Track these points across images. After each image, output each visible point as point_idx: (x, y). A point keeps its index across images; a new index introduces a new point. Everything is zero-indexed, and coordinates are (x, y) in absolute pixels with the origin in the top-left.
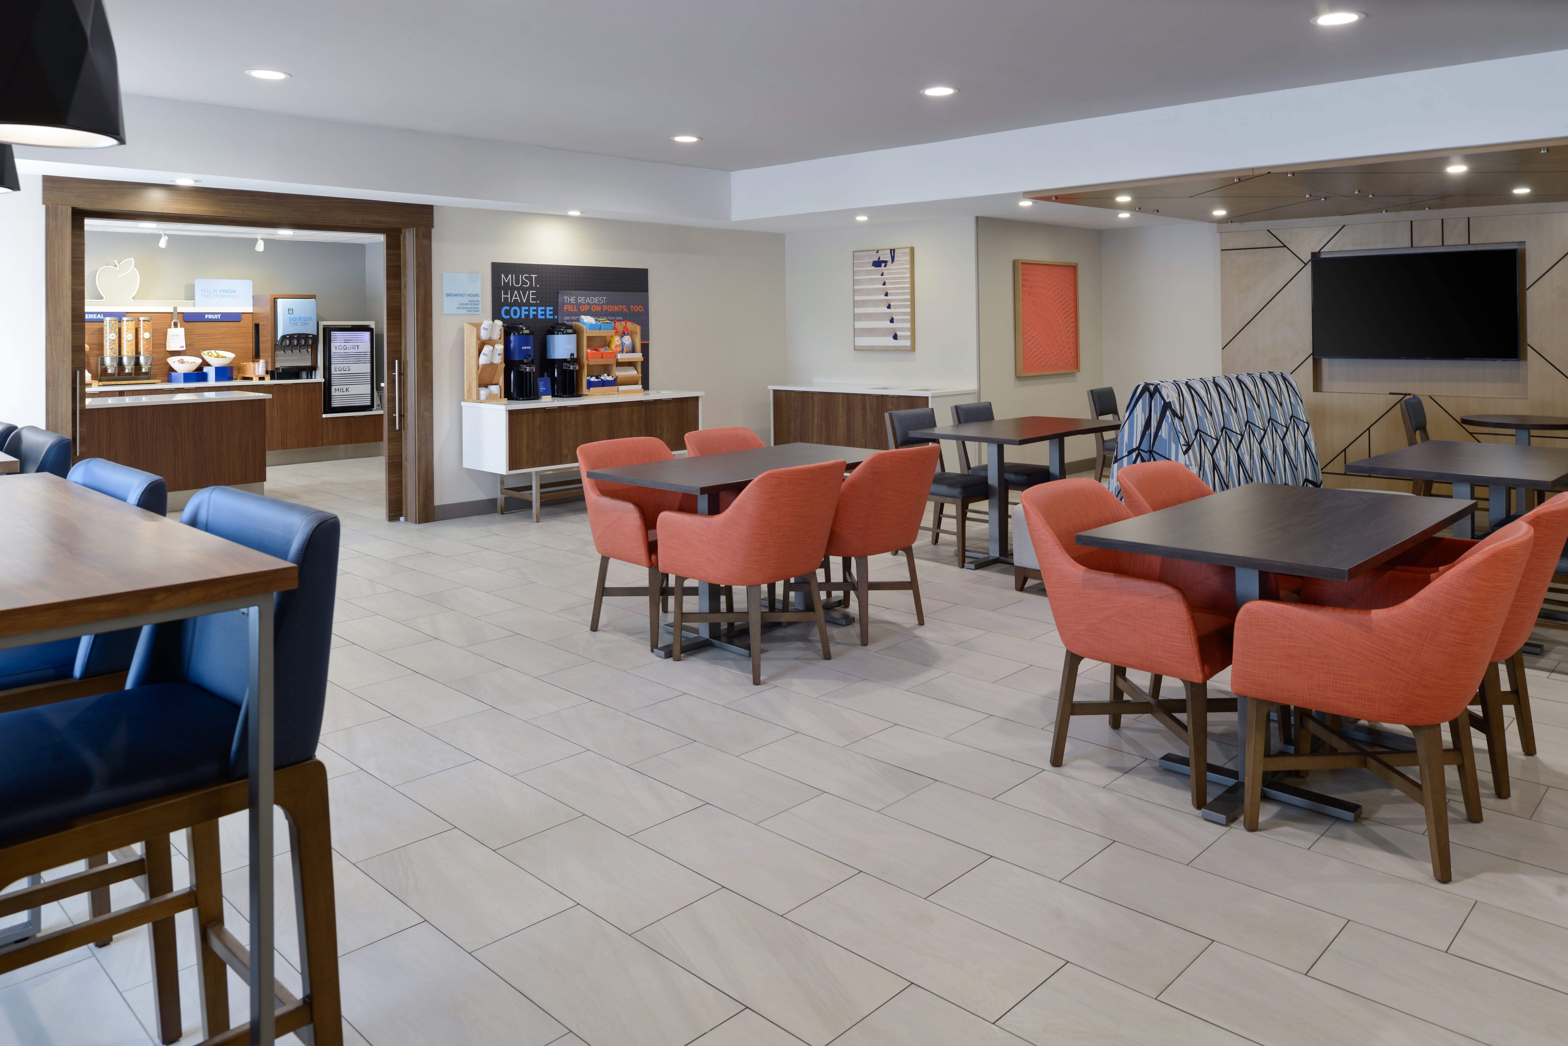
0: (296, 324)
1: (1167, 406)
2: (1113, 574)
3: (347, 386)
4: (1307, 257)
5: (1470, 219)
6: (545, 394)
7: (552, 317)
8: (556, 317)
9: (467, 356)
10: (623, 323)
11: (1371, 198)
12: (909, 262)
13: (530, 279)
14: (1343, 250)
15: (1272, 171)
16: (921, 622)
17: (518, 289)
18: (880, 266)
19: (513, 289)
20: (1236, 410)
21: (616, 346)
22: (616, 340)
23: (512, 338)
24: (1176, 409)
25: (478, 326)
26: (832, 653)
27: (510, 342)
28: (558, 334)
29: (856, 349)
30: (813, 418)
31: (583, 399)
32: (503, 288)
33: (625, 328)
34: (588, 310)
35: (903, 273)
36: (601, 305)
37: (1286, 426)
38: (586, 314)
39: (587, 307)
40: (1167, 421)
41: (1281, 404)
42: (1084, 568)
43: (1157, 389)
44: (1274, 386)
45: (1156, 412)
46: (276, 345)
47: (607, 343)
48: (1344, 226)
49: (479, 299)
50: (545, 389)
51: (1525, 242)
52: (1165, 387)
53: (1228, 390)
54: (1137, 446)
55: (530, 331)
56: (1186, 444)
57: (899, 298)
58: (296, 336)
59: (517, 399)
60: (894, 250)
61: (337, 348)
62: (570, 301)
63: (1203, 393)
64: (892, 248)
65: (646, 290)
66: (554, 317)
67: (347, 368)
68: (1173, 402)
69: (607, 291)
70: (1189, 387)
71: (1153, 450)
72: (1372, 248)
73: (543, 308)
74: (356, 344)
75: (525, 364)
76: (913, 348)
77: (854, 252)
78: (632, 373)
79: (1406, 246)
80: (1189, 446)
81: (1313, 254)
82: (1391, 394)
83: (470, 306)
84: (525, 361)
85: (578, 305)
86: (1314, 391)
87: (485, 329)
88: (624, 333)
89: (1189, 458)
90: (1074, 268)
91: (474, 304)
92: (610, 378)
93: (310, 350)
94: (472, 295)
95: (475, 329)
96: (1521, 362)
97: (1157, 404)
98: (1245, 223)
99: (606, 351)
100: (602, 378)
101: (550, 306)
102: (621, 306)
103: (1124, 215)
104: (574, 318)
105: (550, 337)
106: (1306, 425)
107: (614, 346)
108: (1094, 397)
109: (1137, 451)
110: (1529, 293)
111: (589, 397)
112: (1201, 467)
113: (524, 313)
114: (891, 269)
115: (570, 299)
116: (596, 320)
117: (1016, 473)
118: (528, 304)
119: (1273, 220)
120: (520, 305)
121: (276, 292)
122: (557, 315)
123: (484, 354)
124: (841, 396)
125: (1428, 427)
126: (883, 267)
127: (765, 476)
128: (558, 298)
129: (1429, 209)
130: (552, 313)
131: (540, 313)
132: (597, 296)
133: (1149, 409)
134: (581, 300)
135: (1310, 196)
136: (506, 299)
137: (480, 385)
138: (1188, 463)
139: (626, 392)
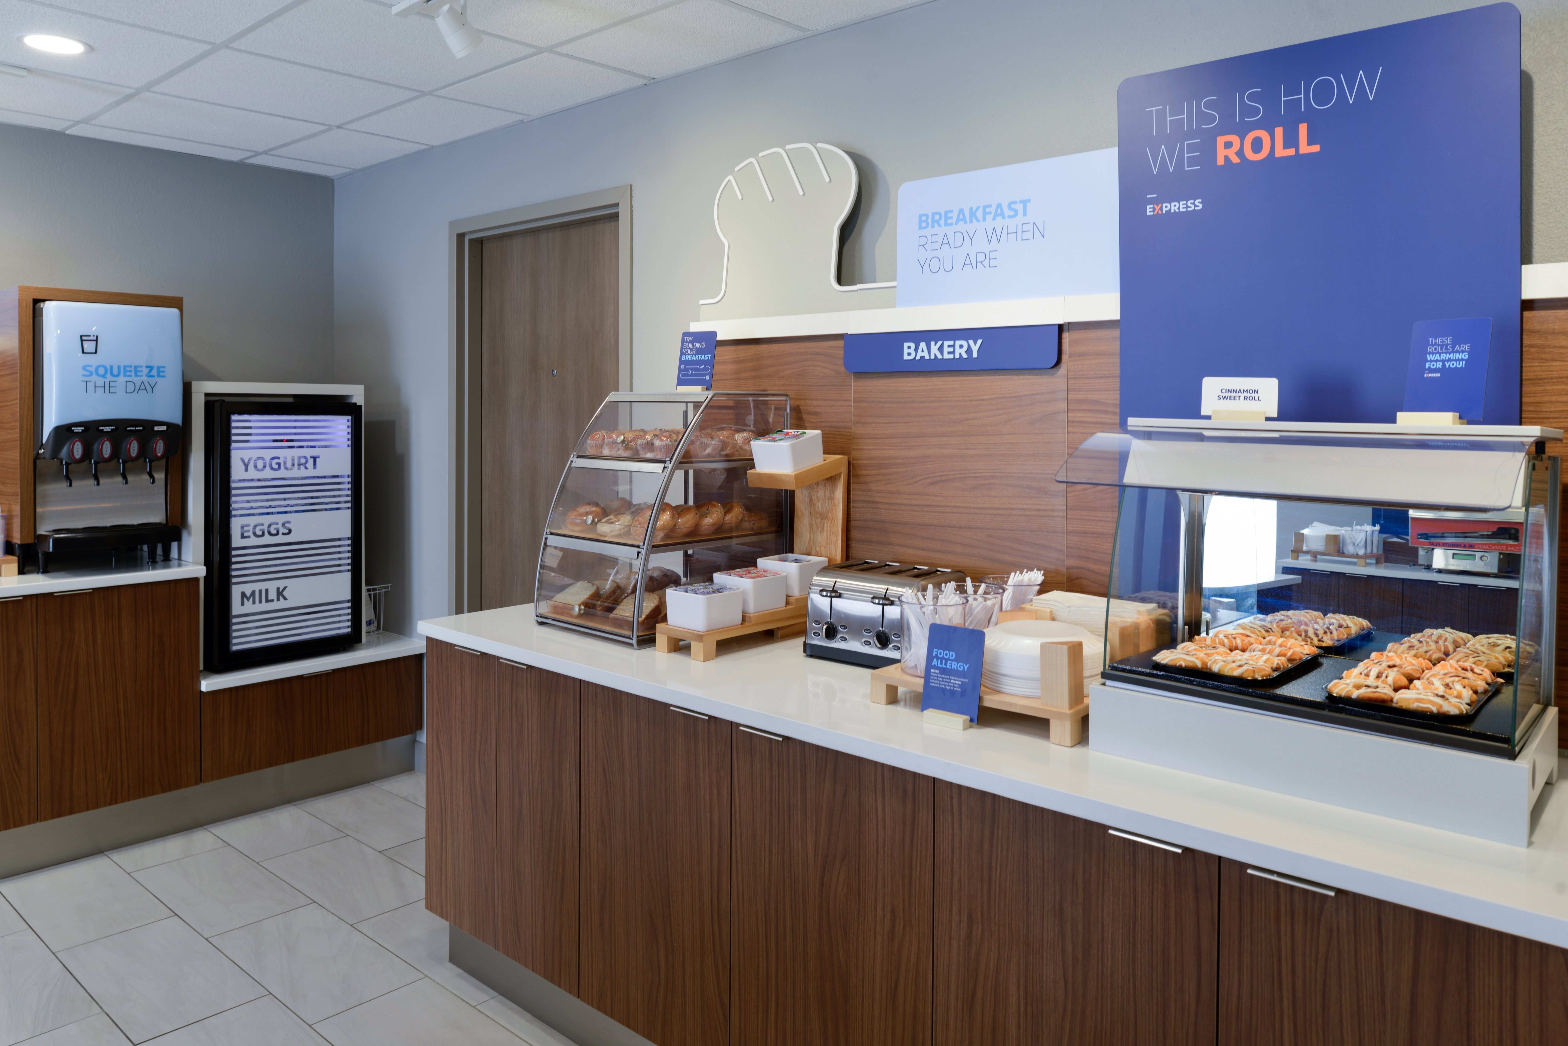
0: (109, 388)
3: (281, 584)
46: (37, 457)
58: (107, 429)
61: (251, 466)
67: (280, 526)
74: (308, 452)
93: (160, 476)
121: (39, 281)
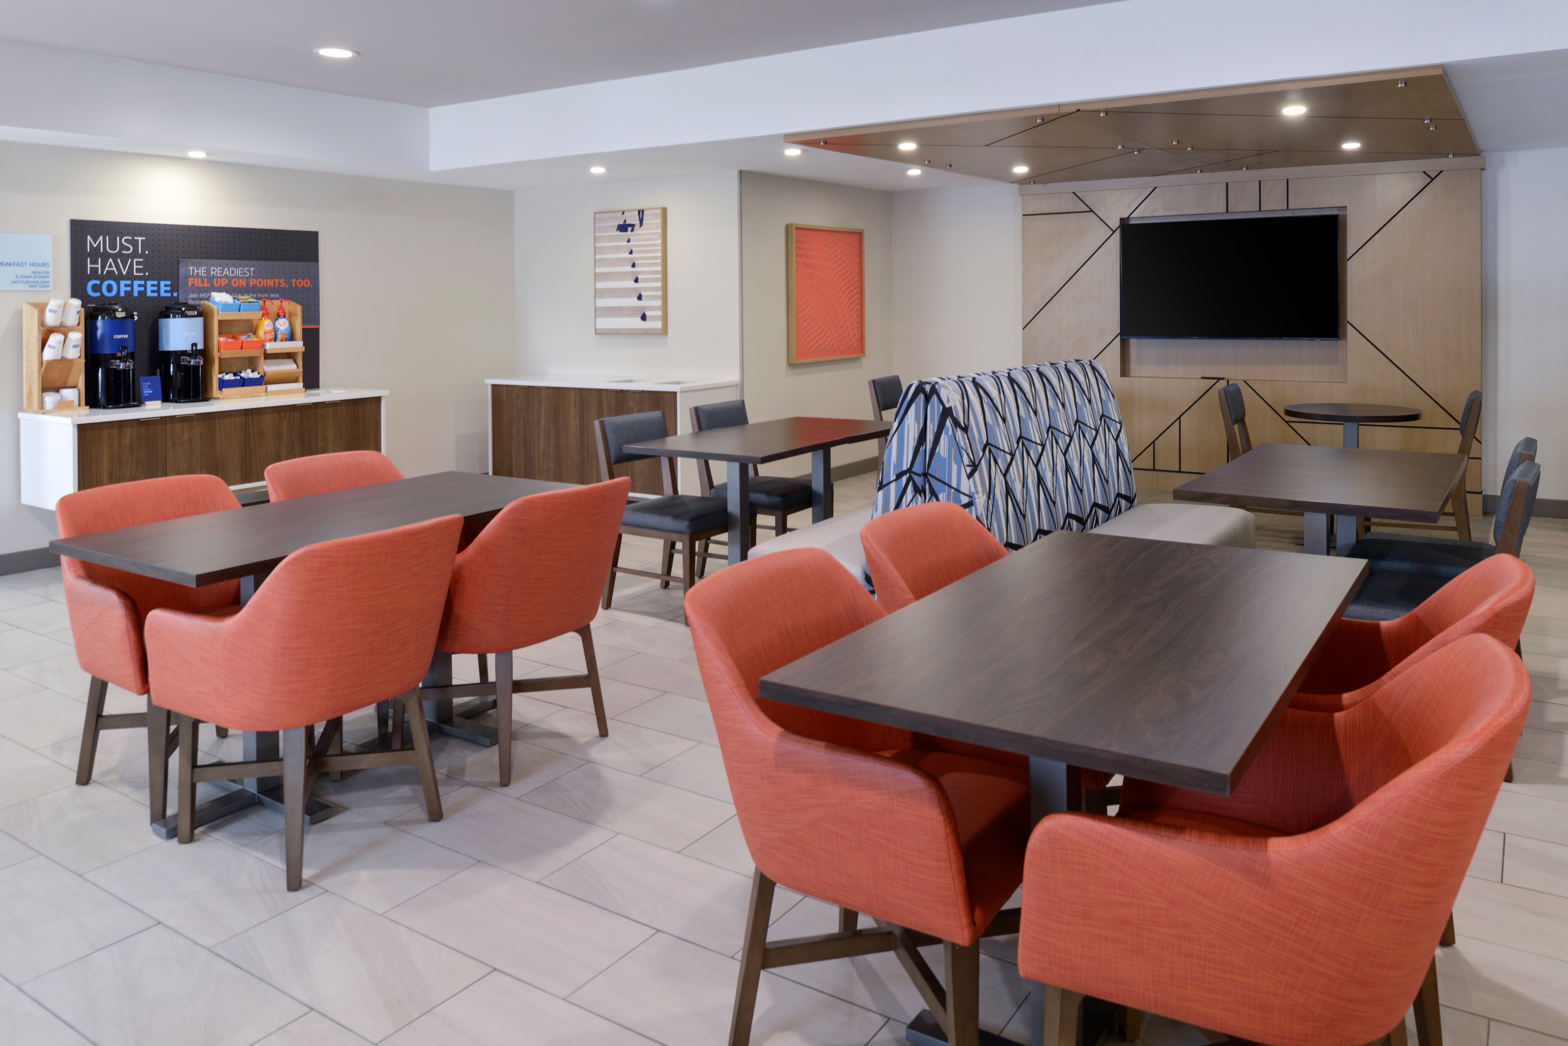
1: (947, 412)
2: (823, 744)
4: (1115, 223)
5: (1289, 180)
6: (151, 398)
7: (169, 295)
8: (175, 294)
9: (26, 349)
10: (277, 303)
11: (1189, 151)
12: (660, 226)
13: (135, 243)
14: (1154, 215)
15: (1082, 108)
16: (604, 733)
17: (115, 257)
18: (626, 231)
19: (105, 256)
20: (1035, 412)
21: (265, 333)
22: (266, 325)
23: (100, 323)
24: (959, 417)
25: (41, 308)
26: (444, 807)
27: (96, 329)
28: (174, 317)
29: (597, 332)
30: (539, 419)
31: (212, 405)
32: (89, 255)
33: (281, 308)
34: (227, 285)
35: (654, 239)
36: (247, 278)
37: (1096, 428)
38: (220, 290)
39: (224, 281)
40: (947, 433)
41: (1090, 401)
42: (778, 729)
43: (934, 391)
44: (1081, 378)
45: (932, 421)
47: (251, 328)
48: (1155, 188)
49: (50, 269)
50: (151, 392)
51: (1346, 207)
52: (945, 387)
53: (1026, 387)
54: (909, 466)
55: (126, 314)
56: (971, 464)
57: (649, 269)
59: (104, 408)
60: (643, 211)
62: (198, 273)
63: (994, 392)
64: (641, 208)
65: (315, 259)
66: (172, 295)
68: (955, 407)
69: (256, 259)
70: (976, 385)
71: (930, 472)
72: (1185, 213)
73: (155, 283)
75: (119, 358)
76: (665, 331)
77: (595, 213)
78: (289, 367)
79: (1221, 212)
80: (975, 467)
81: (1122, 220)
82: (1203, 378)
83: (33, 279)
84: (119, 354)
85: (210, 278)
86: (1121, 376)
87: (51, 311)
88: (279, 316)
89: (975, 483)
90: (859, 235)
91: (40, 277)
92: (255, 375)
94: (38, 264)
95: (36, 312)
96: (1339, 342)
97: (934, 410)
98: (1049, 184)
99: (249, 340)
100: (243, 375)
101: (166, 280)
102: (277, 280)
103: (914, 172)
104: (204, 295)
105: (163, 322)
106: (1119, 426)
107: (263, 332)
108: (877, 388)
109: (908, 474)
110: (1350, 264)
111: (221, 401)
112: (990, 494)
113: (123, 289)
114: (639, 235)
115: (198, 269)
116: (233, 298)
117: (768, 494)
118: (130, 276)
119: (1080, 181)
120: (118, 278)
122: (177, 291)
123: (50, 346)
124: (573, 391)
125: (1247, 419)
126: (629, 232)
127: (300, 555)
128: (178, 268)
129: (1247, 168)
130: (169, 289)
131: (149, 289)
132: (240, 266)
133: (924, 417)
134: (216, 271)
135: (1123, 147)
136: (94, 270)
137: (45, 389)
138: (973, 490)
139: (279, 393)
